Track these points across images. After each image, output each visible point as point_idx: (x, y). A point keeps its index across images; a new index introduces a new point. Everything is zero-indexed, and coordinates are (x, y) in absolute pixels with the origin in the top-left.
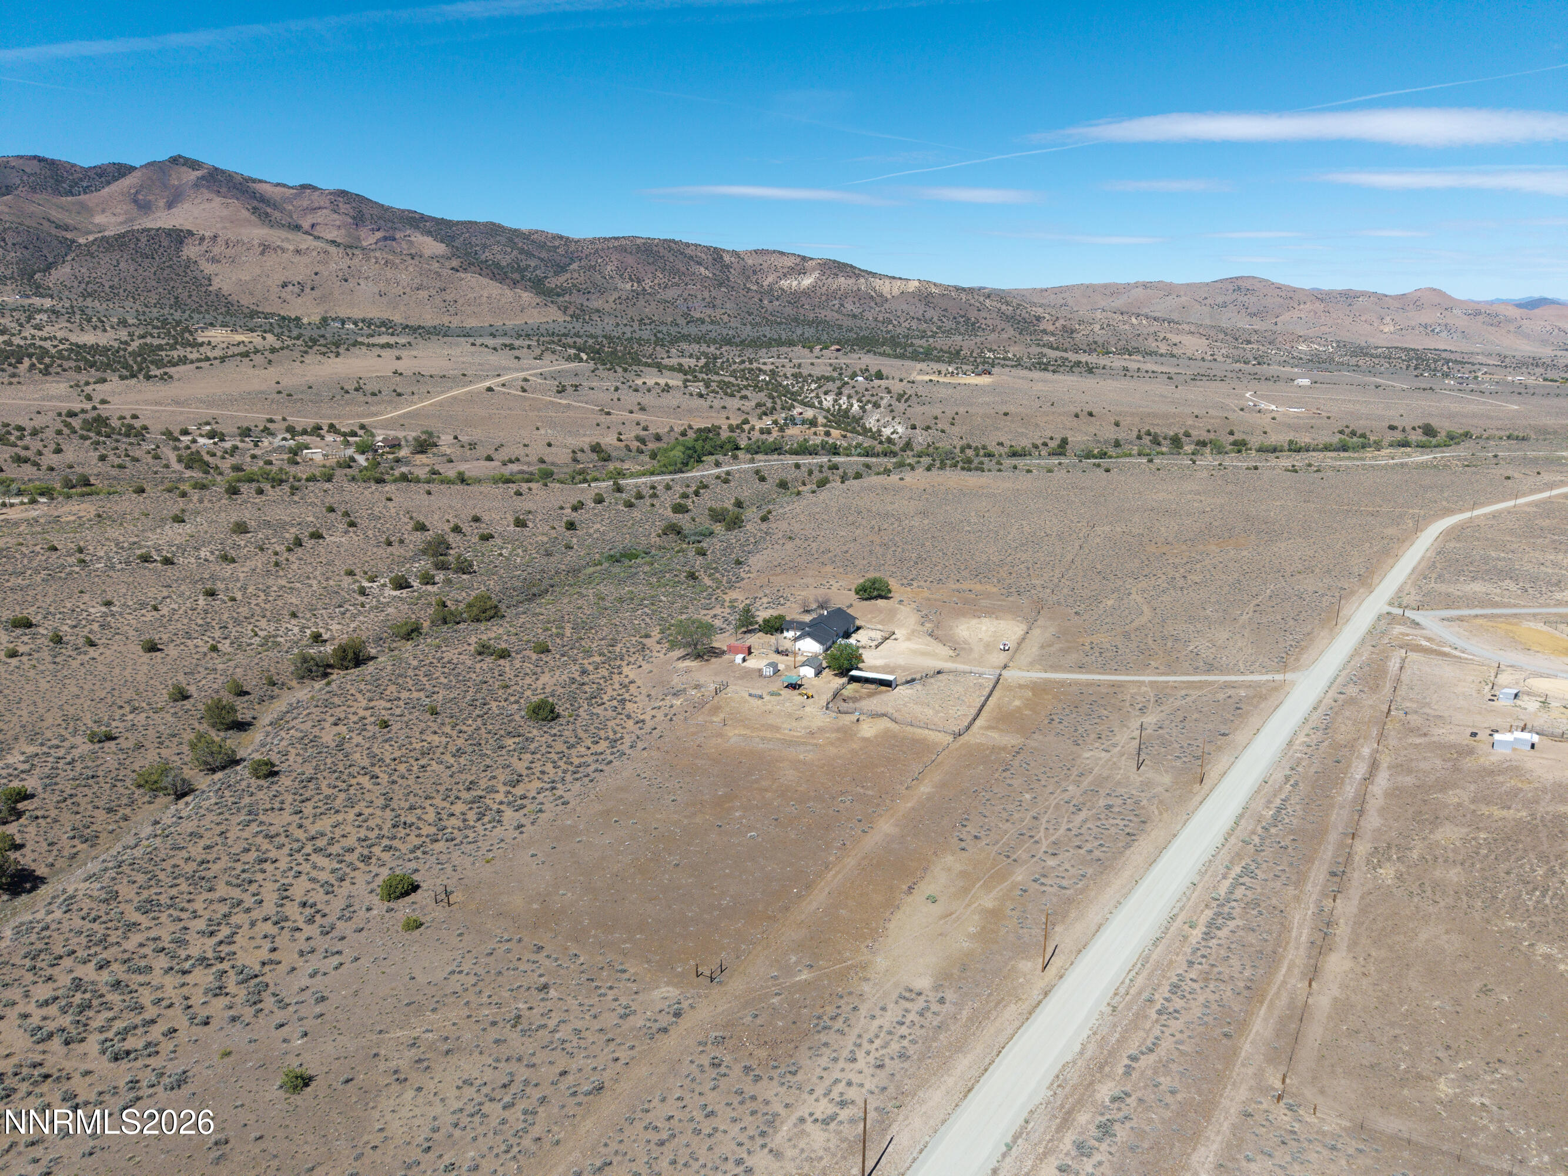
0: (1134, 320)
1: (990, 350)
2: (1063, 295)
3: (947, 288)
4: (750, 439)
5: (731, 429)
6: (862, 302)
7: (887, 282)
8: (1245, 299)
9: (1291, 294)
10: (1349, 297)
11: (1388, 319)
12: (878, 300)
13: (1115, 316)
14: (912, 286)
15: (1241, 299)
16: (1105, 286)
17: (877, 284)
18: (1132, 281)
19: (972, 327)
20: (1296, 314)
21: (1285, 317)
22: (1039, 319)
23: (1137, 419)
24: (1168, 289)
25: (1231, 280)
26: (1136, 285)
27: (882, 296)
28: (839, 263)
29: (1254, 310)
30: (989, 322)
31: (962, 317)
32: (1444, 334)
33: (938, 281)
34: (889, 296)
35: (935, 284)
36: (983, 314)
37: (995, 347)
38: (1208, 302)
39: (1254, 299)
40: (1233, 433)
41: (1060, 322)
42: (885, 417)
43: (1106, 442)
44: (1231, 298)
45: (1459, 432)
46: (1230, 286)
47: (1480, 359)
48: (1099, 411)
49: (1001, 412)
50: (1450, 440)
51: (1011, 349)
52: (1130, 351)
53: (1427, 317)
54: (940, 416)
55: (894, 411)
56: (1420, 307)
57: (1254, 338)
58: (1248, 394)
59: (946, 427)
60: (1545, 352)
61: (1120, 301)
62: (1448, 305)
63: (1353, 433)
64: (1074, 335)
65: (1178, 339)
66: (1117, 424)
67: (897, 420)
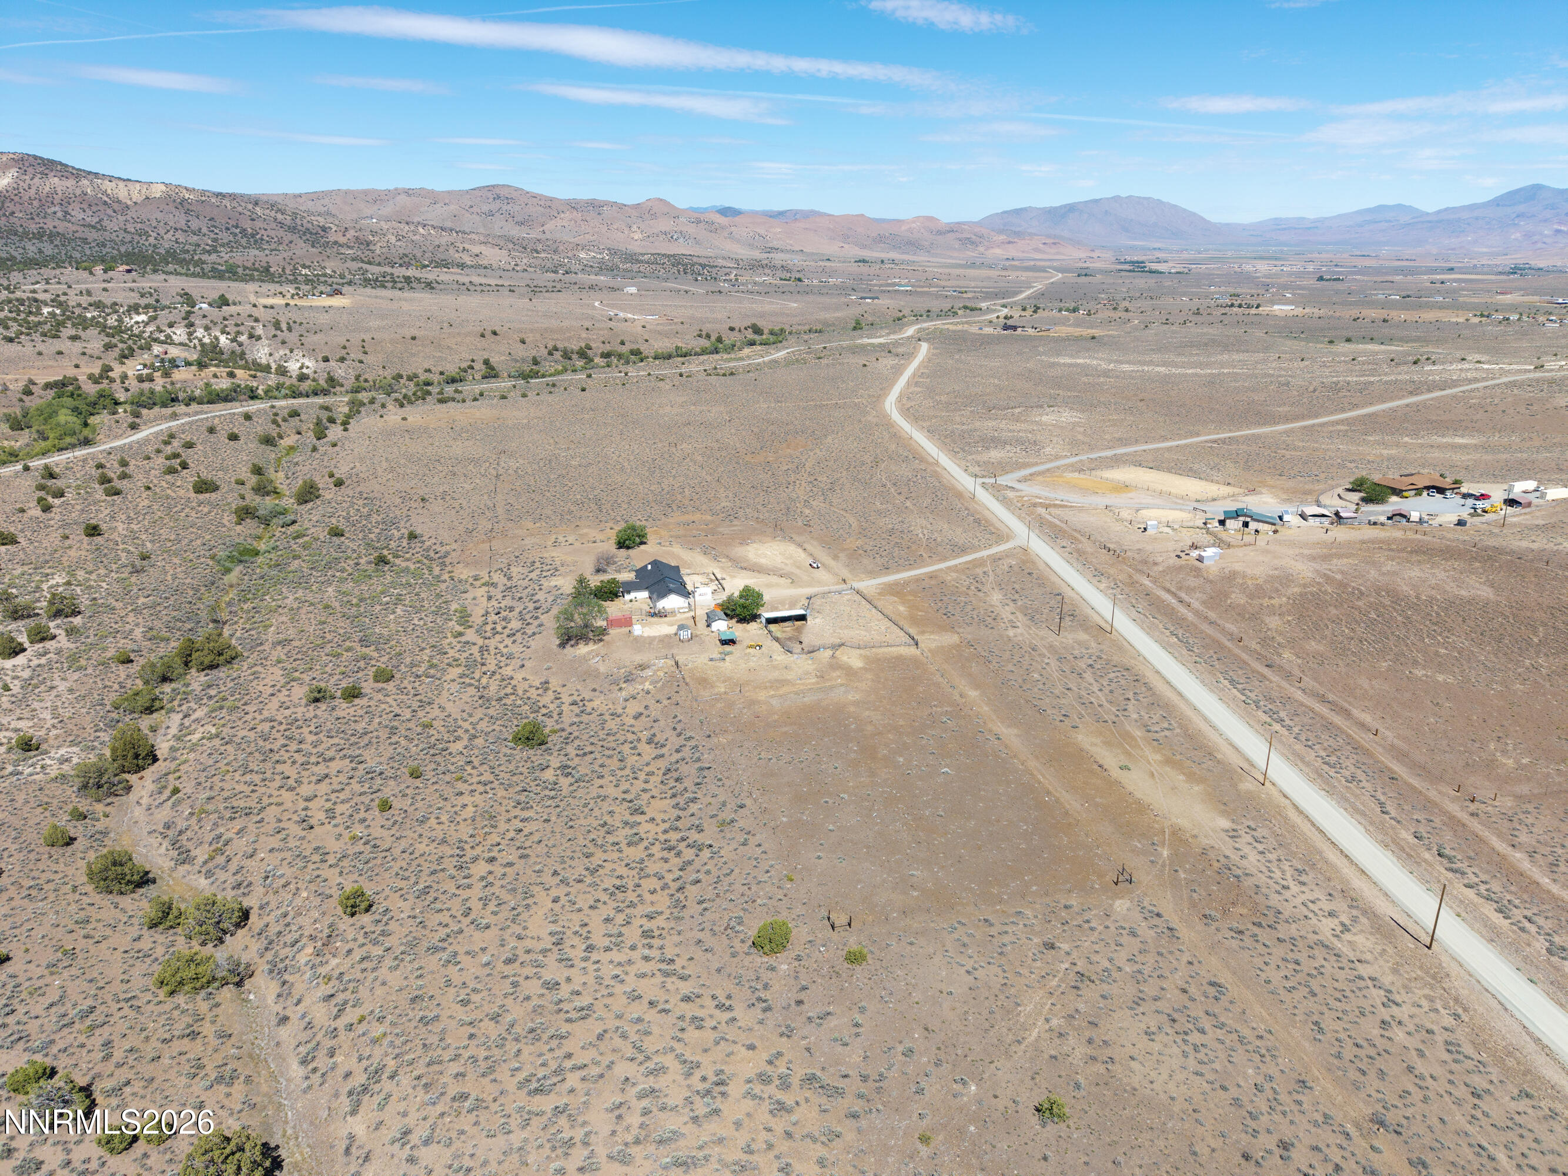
0: (421, 230)
1: (304, 266)
2: (322, 201)
3: (203, 193)
4: (127, 390)
5: (94, 379)
6: (94, 208)
7: (121, 184)
8: (509, 207)
9: (548, 203)
10: (595, 206)
11: (634, 228)
12: (116, 206)
13: (402, 226)
14: (158, 191)
15: (505, 207)
16: (366, 192)
17: (108, 186)
18: (391, 188)
19: (254, 239)
20: (559, 223)
21: (550, 226)
22: (324, 229)
23: (538, 336)
24: (434, 198)
25: (490, 188)
26: (397, 192)
27: (119, 202)
28: (41, 158)
29: (520, 219)
30: (272, 233)
31: (237, 227)
32: (681, 240)
33: (190, 186)
34: (129, 203)
35: (187, 189)
36: (259, 224)
37: (308, 263)
38: (475, 209)
39: (517, 208)
40: (623, 343)
41: (351, 233)
42: (277, 350)
43: (524, 360)
44: (494, 206)
45: (777, 329)
46: (489, 195)
47: (721, 262)
48: (497, 329)
49: (408, 336)
50: (778, 337)
51: (326, 264)
52: (444, 264)
53: (664, 225)
54: (347, 344)
55: (284, 342)
56: (654, 216)
57: (539, 247)
58: (597, 304)
59: (361, 356)
60: (757, 254)
61: (387, 210)
62: (675, 214)
63: (708, 336)
64: (372, 247)
65: (476, 249)
66: (523, 342)
67: (296, 352)
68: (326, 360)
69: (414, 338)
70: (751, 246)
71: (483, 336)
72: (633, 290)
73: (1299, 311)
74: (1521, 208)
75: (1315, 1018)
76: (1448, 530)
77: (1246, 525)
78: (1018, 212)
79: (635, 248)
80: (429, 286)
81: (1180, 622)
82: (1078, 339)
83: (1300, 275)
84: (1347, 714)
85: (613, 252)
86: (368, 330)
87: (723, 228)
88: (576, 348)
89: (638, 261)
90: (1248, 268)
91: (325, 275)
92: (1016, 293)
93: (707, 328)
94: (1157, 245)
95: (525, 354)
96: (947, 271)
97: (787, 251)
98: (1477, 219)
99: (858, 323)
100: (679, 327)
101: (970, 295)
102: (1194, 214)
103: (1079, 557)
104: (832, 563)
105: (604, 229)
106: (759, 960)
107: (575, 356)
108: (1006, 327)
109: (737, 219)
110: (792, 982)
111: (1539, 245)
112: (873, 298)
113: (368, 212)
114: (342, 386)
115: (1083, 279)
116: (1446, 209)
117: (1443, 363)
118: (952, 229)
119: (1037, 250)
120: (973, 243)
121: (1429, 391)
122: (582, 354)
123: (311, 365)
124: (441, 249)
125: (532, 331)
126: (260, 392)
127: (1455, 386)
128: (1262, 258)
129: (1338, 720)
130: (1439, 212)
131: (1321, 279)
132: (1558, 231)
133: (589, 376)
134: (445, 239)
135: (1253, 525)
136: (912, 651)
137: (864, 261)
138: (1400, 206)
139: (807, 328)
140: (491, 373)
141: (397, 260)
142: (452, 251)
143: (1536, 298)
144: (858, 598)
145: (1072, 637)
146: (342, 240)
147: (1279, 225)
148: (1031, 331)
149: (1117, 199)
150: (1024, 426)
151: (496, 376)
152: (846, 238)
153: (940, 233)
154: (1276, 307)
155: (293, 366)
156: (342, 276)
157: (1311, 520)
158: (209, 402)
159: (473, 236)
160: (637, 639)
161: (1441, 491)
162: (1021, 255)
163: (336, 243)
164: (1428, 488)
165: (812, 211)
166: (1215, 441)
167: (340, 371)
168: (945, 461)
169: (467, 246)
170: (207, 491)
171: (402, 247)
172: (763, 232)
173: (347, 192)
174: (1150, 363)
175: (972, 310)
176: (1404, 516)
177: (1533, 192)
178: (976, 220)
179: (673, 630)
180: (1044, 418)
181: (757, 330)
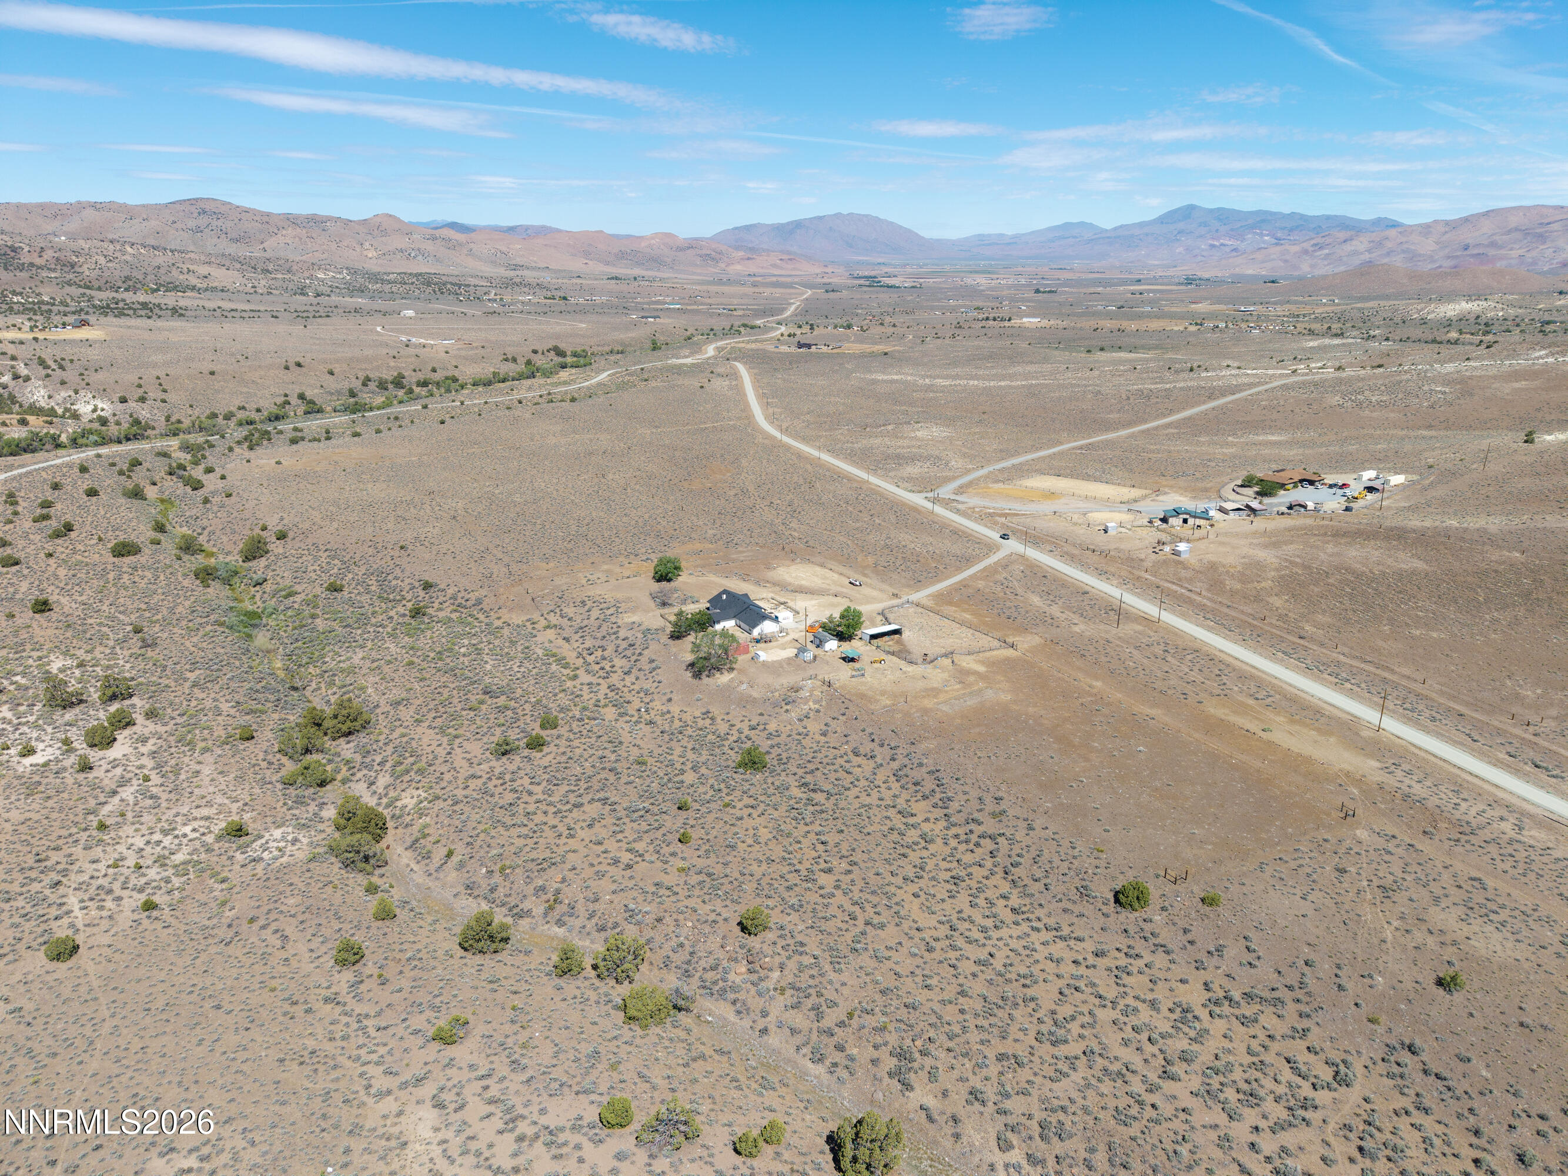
0: (129, 249)
1: (14, 293)
8: (220, 223)
9: (264, 219)
10: (316, 222)
11: (367, 245)
13: (105, 245)
15: (215, 223)
16: (43, 206)
20: (282, 240)
21: (272, 243)
22: (14, 249)
23: (345, 366)
24: (129, 213)
25: (192, 202)
26: (81, 206)
29: (234, 235)
32: (420, 257)
37: (18, 290)
38: (179, 225)
39: (229, 224)
40: (434, 370)
41: (49, 254)
42: (57, 391)
43: (339, 392)
44: (203, 221)
45: (579, 350)
46: (193, 209)
47: (473, 281)
48: (301, 360)
49: (206, 372)
50: (582, 360)
51: (41, 290)
52: (173, 287)
53: (399, 242)
54: (141, 382)
55: (63, 383)
56: (385, 233)
57: (271, 267)
58: (379, 329)
59: (162, 395)
60: (502, 272)
61: (73, 226)
62: (407, 230)
63: (514, 360)
64: (77, 269)
65: (203, 270)
66: (331, 373)
67: (82, 393)
68: (123, 400)
69: (212, 373)
70: (494, 263)
71: (287, 368)
72: (410, 313)
73: (1045, 323)
74: (1181, 225)
75: (1556, 891)
76: (1339, 515)
77: (1185, 521)
78: (748, 228)
79: (374, 267)
80: (177, 312)
81: (1202, 607)
82: (872, 355)
83: (1017, 287)
84: (1393, 671)
85: (353, 272)
86: (155, 365)
87: (461, 245)
88: (390, 379)
89: (383, 281)
90: (969, 281)
91: (42, 302)
92: (784, 310)
93: (510, 351)
94: (880, 260)
95: (339, 387)
96: (705, 288)
97: (534, 269)
98: (1147, 235)
99: (654, 343)
100: (482, 352)
101: (740, 313)
102: (910, 231)
103: (1070, 558)
104: (868, 581)
105: (334, 246)
106: (1130, 916)
107: (391, 386)
108: (800, 346)
109: (473, 235)
110: (1174, 928)
111: (1200, 258)
112: (654, 317)
113: (50, 228)
114: (154, 428)
115: (832, 295)
116: (1121, 226)
117: (1214, 370)
118: (692, 245)
119: (774, 266)
120: (713, 259)
121: (1223, 395)
122: (398, 382)
123: (106, 407)
124: (162, 271)
125: (337, 361)
126: (64, 438)
127: (1241, 391)
128: (977, 272)
129: (1386, 674)
130: (1116, 229)
131: (1037, 291)
132: (1213, 246)
133: (425, 407)
134: (160, 259)
135: (1191, 521)
136: (1010, 653)
137: (617, 278)
138: (1082, 224)
139: (607, 349)
140: (313, 409)
141: (120, 284)
142: (175, 273)
143: (1222, 307)
144: (920, 610)
145: (1128, 629)
146: (38, 261)
147: (982, 240)
148: (825, 349)
149: (838, 215)
150: (906, 442)
151: (320, 411)
152: (587, 254)
153: (680, 249)
154: (1025, 320)
155: (84, 409)
156: (63, 303)
157: (1232, 514)
158: (11, 454)
159: (192, 255)
160: (764, 664)
161: (1312, 483)
162: (762, 271)
163: (32, 265)
164: (1301, 481)
165: (543, 227)
166: (1081, 448)
167: (144, 413)
168: (874, 480)
169: (191, 267)
170: (129, 553)
171: (117, 272)
172: (504, 249)
173: (18, 206)
174: (957, 377)
175: (752, 328)
176: (1300, 505)
177: (1188, 212)
178: (709, 236)
179: (791, 652)
180: (919, 434)
181: (560, 353)
